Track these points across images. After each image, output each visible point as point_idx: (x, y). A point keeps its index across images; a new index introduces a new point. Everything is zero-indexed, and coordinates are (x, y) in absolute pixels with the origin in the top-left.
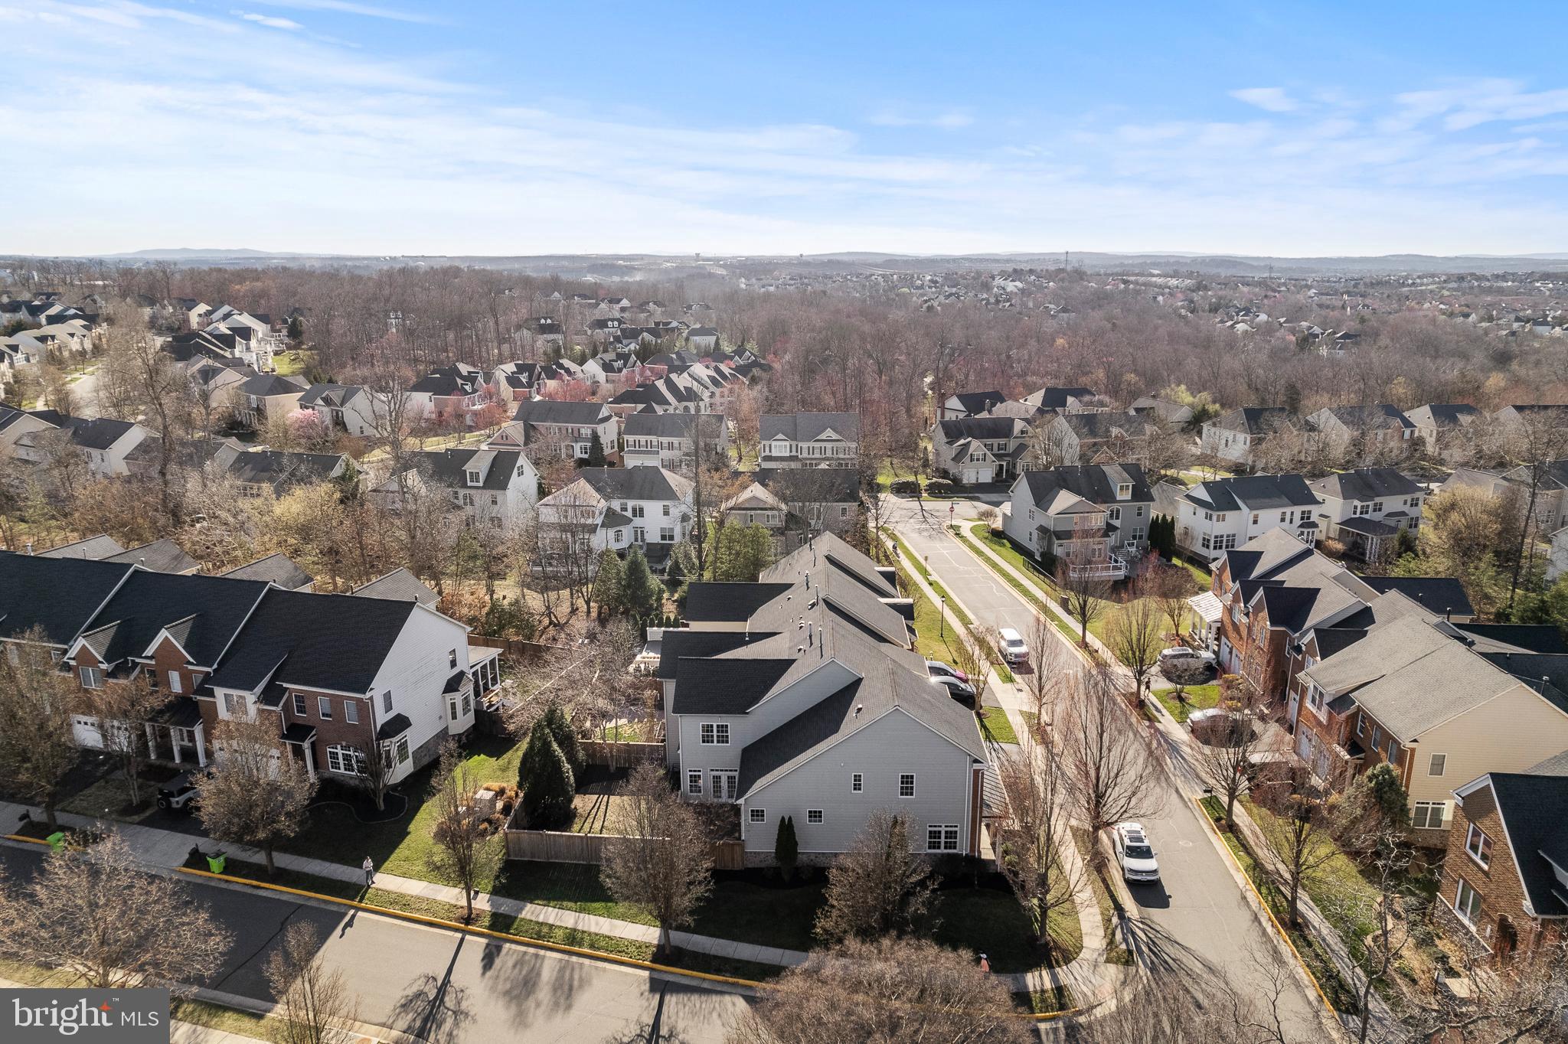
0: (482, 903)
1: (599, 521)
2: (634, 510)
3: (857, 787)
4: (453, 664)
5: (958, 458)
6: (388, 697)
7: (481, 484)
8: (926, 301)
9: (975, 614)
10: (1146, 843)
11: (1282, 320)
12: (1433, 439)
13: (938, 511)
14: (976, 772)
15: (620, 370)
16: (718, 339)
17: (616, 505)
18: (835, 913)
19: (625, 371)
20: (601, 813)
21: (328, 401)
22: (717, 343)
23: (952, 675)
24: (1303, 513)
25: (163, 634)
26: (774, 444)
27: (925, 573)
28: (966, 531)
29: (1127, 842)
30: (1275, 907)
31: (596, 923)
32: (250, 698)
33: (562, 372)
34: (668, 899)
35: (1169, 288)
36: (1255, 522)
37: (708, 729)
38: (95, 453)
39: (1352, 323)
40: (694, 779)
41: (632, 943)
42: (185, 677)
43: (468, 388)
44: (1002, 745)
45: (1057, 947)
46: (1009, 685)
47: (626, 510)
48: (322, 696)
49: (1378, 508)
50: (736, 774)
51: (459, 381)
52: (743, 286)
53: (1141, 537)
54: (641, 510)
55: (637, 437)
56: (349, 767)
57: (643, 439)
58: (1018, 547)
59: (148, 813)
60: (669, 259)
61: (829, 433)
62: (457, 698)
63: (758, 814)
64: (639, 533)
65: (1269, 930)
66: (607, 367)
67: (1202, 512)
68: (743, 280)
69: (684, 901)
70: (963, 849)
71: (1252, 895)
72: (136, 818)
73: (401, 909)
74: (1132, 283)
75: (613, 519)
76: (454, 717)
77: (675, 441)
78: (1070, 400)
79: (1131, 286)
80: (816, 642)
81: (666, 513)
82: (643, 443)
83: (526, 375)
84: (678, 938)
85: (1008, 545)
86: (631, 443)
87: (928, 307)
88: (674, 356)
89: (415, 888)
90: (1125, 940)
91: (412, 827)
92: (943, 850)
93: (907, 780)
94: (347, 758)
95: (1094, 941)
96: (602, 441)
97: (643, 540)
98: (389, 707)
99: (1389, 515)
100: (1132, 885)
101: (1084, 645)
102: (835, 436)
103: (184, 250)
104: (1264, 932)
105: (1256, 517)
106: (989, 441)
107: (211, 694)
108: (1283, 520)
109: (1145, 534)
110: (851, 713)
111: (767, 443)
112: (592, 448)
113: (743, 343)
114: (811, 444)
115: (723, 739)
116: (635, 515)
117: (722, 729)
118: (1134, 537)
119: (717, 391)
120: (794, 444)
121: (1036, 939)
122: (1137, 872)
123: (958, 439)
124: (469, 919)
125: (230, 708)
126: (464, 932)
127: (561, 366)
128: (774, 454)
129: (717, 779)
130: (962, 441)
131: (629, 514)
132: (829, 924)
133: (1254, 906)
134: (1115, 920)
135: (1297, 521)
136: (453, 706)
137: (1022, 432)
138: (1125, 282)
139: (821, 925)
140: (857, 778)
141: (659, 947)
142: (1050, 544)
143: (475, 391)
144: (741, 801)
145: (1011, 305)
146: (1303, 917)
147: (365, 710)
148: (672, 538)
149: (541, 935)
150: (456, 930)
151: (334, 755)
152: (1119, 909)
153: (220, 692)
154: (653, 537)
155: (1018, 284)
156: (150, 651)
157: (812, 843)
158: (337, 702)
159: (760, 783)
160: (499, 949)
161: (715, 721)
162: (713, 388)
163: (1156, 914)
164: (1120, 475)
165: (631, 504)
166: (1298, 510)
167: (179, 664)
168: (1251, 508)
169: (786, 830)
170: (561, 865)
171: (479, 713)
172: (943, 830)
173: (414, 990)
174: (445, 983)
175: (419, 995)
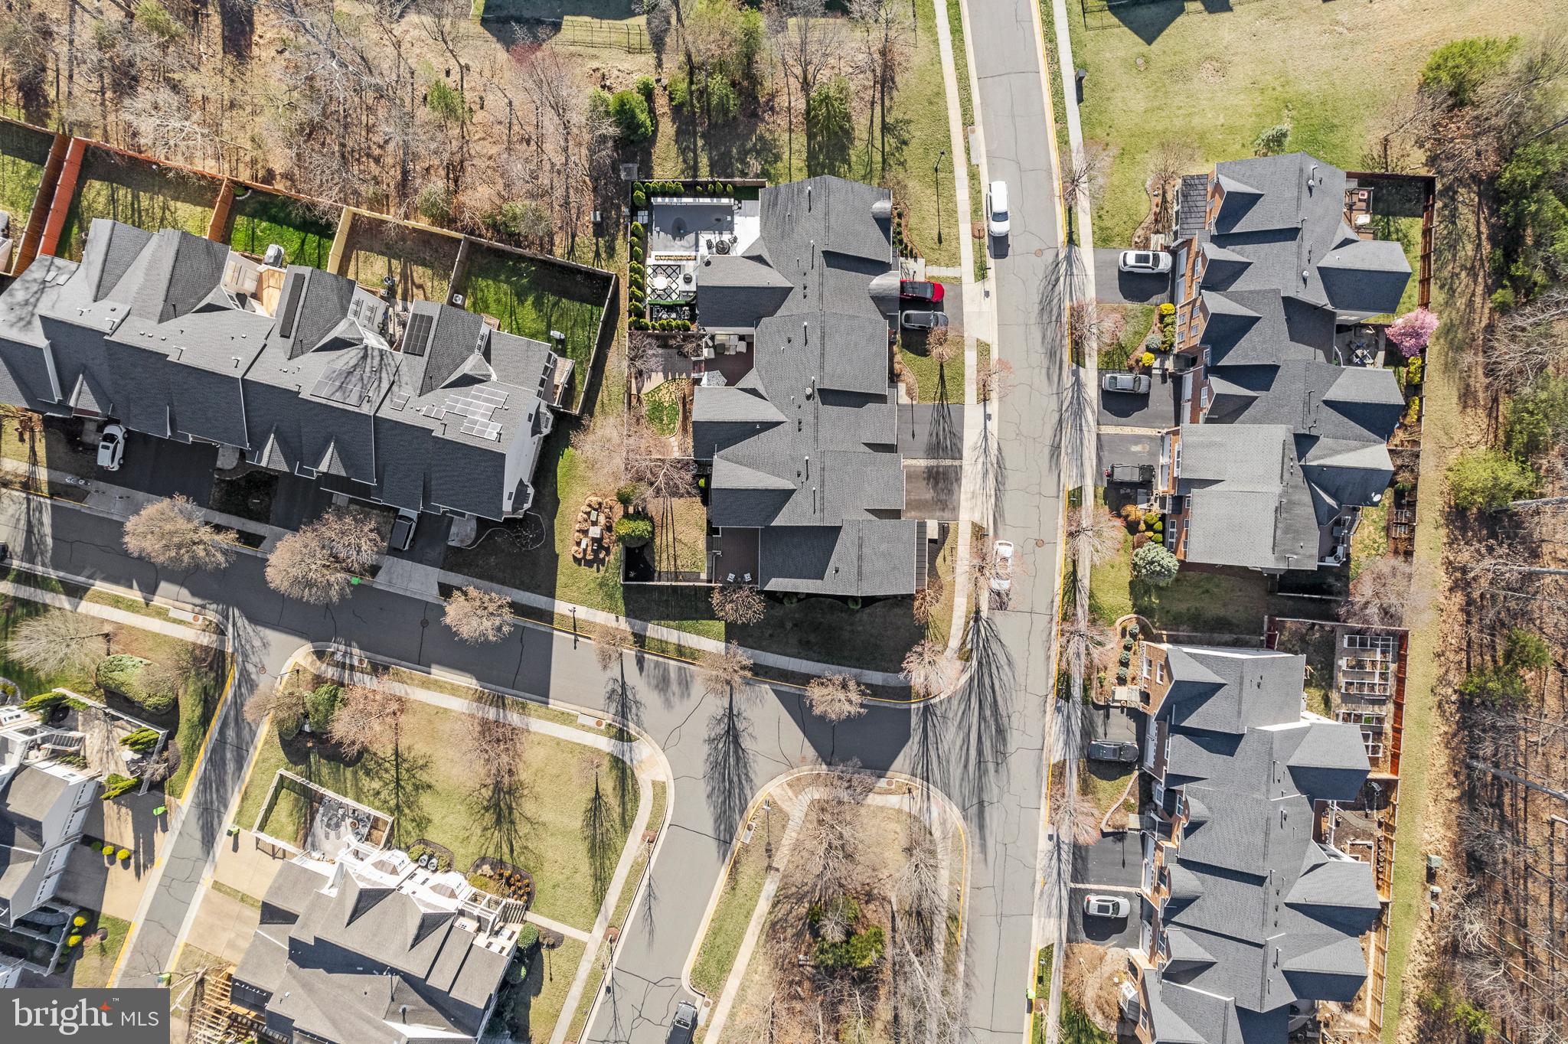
0: (624, 624)
31: (687, 638)
41: (713, 653)
44: (951, 407)
46: (980, 286)
73: (580, 631)
89: (582, 613)
90: (972, 641)
104: (1050, 633)
134: (972, 625)
152: (977, 614)
160: (643, 658)
163: (997, 615)
173: (609, 688)
174: (624, 683)
175: (613, 691)
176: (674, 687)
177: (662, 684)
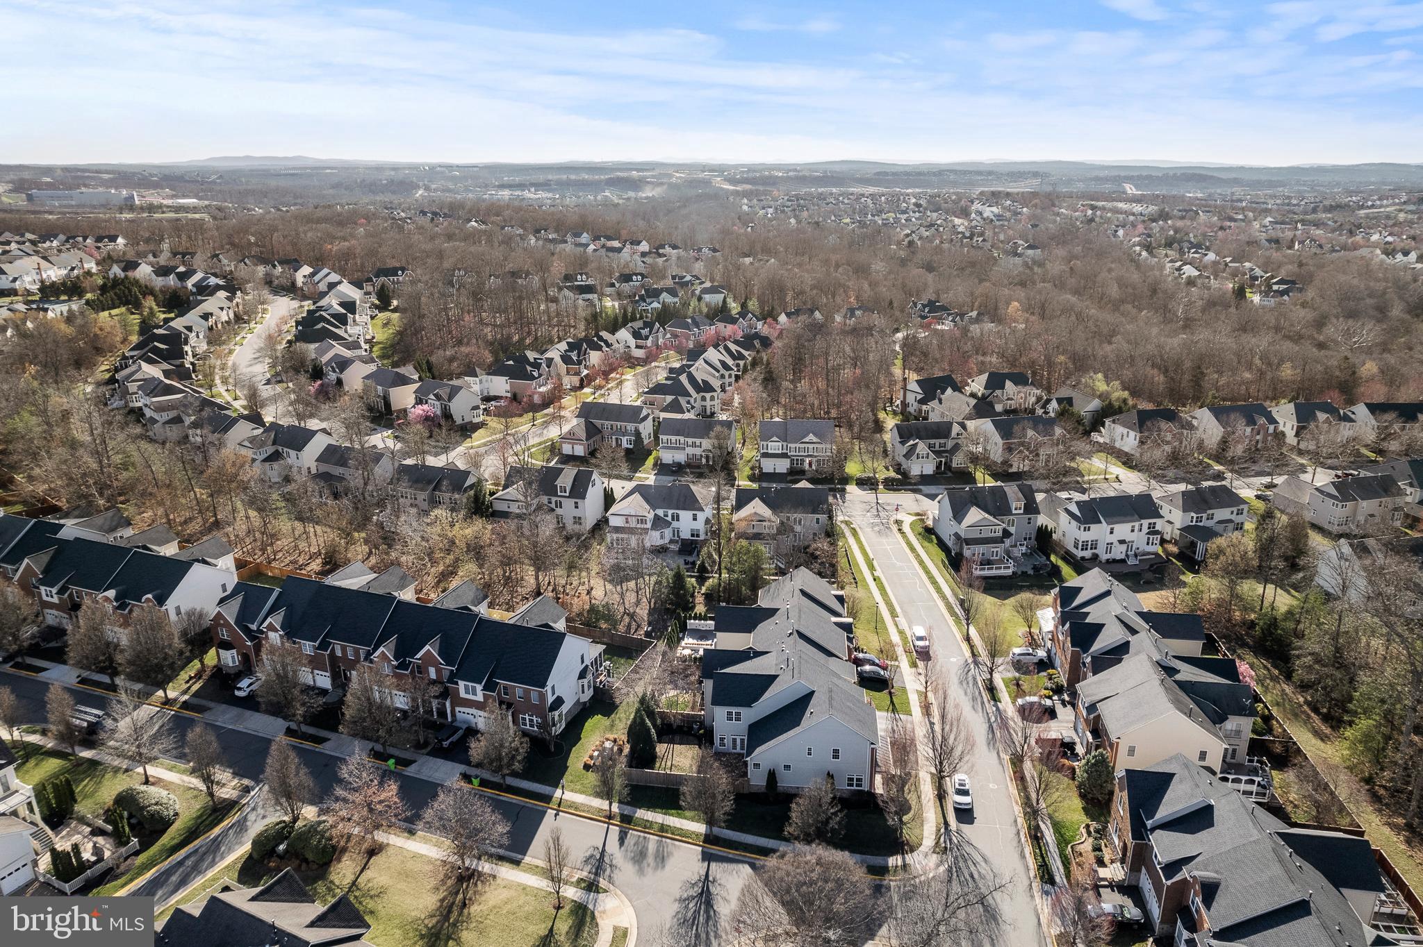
0: (615, 808)
1: (649, 525)
2: (673, 517)
3: (810, 754)
4: (583, 662)
5: (908, 455)
6: (553, 688)
7: (567, 494)
8: (907, 235)
9: (901, 608)
10: (967, 787)
11: (1228, 259)
12: (1294, 433)
13: (889, 504)
14: (873, 749)
15: (647, 338)
16: (725, 298)
17: (660, 512)
18: (794, 825)
19: (650, 338)
20: (670, 756)
21: (438, 397)
22: (724, 301)
23: (877, 665)
24: (1150, 524)
25: (427, 647)
26: (770, 444)
27: (872, 568)
28: (906, 528)
29: (957, 786)
30: (1029, 828)
31: (673, 821)
32: (479, 687)
33: (602, 344)
34: (713, 814)
35: (1133, 214)
36: (1111, 533)
37: (730, 713)
38: (293, 453)
39: (1290, 267)
40: (722, 739)
41: (693, 832)
42: (438, 671)
43: (536, 374)
44: (901, 716)
45: (908, 844)
46: (914, 670)
47: (667, 516)
48: (519, 689)
49: (1211, 517)
50: (746, 738)
51: (529, 368)
52: (745, 208)
53: (1030, 539)
54: (678, 516)
55: (669, 437)
56: (532, 726)
57: (674, 438)
58: (942, 544)
59: (429, 749)
60: (679, 167)
61: (811, 437)
62: (585, 681)
63: (757, 766)
64: (676, 532)
65: (1023, 839)
66: (636, 335)
67: (1074, 523)
68: (745, 201)
69: (719, 814)
70: (865, 787)
71: (1021, 821)
72: (424, 751)
73: (575, 810)
74: (1100, 209)
75: (659, 523)
76: (583, 692)
77: (698, 441)
78: (1008, 384)
79: (1098, 213)
80: (791, 665)
81: (695, 519)
82: (674, 441)
83: (575, 352)
84: (716, 830)
85: (935, 541)
86: (665, 441)
87: (909, 242)
88: (689, 321)
89: (579, 798)
90: (945, 842)
91: (570, 763)
92: (855, 788)
93: (836, 752)
94: (531, 721)
95: (928, 841)
96: (643, 436)
97: (678, 536)
98: (553, 694)
99: (1219, 522)
100: (956, 810)
101: (968, 639)
102: (815, 439)
103: (247, 157)
104: (1020, 841)
105: (1112, 529)
106: (932, 441)
107: (457, 683)
108: (1133, 531)
109: (1033, 536)
110: (807, 714)
111: (765, 443)
112: (635, 441)
113: (746, 300)
114: (798, 445)
115: (738, 719)
116: (673, 519)
117: (738, 714)
118: (1025, 539)
119: (727, 374)
120: (785, 444)
121: (897, 839)
122: (960, 804)
123: (909, 439)
124: (610, 817)
125: (467, 692)
126: (609, 824)
127: (601, 338)
128: (770, 452)
129: (735, 740)
130: (911, 442)
131: (669, 519)
132: (791, 830)
133: (1019, 826)
134: (943, 830)
135: (1145, 529)
136: (583, 686)
137: (958, 434)
138: (1093, 208)
139: (789, 829)
140: (810, 749)
141: (706, 835)
142: (961, 548)
143: (540, 375)
144: (748, 759)
145: (984, 240)
146: (1042, 832)
147: (542, 697)
148: (698, 536)
149: (647, 826)
150: (605, 822)
151: (524, 719)
152: (946, 824)
153: (462, 684)
154: (686, 535)
155: (995, 209)
156: (418, 656)
157: (786, 782)
158: (527, 692)
159: (758, 750)
160: (626, 834)
161: (734, 710)
162: (723, 371)
163: (965, 828)
164: (1016, 494)
165: (670, 512)
166: (1145, 523)
167: (436, 664)
168: (1108, 523)
169: (772, 776)
170: (653, 787)
171: (595, 688)
172: (855, 777)
173: (588, 854)
174: (604, 850)
175: (592, 856)
176: (650, 859)
177: (639, 857)
